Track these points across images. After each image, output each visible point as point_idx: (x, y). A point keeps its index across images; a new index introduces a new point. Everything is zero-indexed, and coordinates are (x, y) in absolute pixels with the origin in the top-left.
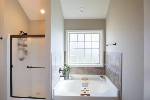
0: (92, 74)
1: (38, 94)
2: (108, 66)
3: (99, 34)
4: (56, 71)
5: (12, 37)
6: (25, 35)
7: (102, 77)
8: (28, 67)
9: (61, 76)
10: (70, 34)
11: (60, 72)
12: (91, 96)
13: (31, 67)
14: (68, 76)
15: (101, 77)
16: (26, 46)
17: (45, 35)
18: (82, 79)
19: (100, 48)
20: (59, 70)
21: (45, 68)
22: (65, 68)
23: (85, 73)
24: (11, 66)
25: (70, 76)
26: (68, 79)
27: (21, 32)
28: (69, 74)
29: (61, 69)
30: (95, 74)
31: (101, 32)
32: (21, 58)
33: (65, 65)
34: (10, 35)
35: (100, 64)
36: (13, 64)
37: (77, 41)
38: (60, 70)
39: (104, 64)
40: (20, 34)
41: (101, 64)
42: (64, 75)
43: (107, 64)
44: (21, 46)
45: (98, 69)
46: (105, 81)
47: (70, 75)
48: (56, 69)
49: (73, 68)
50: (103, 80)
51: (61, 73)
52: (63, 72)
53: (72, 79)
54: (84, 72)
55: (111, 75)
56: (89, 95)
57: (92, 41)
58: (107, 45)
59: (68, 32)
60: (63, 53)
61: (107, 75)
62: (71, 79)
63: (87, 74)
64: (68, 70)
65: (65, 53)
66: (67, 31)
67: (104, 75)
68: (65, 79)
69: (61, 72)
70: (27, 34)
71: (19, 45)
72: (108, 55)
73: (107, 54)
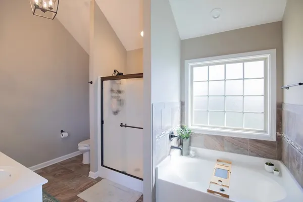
0: (244, 154)
1: (138, 170)
2: (289, 139)
3: (262, 62)
4: (162, 136)
5: (103, 79)
6: (120, 76)
7: (272, 165)
8: (122, 125)
9: (172, 147)
10: (192, 67)
11: (172, 139)
12: (230, 199)
13: (126, 126)
14: (189, 149)
15: (267, 164)
16: (119, 92)
17: (142, 74)
18: (218, 161)
19: (265, 95)
20: (169, 135)
21: (142, 128)
22: (181, 133)
23: (226, 148)
24: (102, 122)
25: (193, 150)
26: (188, 154)
27: (115, 71)
28: (190, 145)
29: (173, 133)
30: (250, 155)
31: (269, 55)
32: (115, 110)
33: (182, 127)
34: (101, 78)
35: (265, 132)
36: (104, 119)
37: (208, 81)
38: (171, 136)
39: (278, 134)
40: (114, 75)
41: (269, 133)
42: (180, 147)
43: (285, 135)
44: (114, 92)
45: (259, 145)
46: (280, 175)
47: (192, 148)
48: (163, 133)
49: (199, 135)
50: (273, 173)
51: (174, 142)
52: (178, 140)
53: (197, 156)
54: (224, 147)
55: (297, 163)
56: (228, 196)
57: (244, 79)
58: (286, 85)
59: (189, 64)
60: (178, 105)
61: (286, 162)
62: (195, 157)
63: (231, 152)
64: (187, 138)
65: (182, 104)
66: (186, 61)
67: (279, 162)
68: (182, 154)
69: (174, 139)
70: (122, 74)
71: (112, 90)
72: (289, 113)
73: (286, 109)
